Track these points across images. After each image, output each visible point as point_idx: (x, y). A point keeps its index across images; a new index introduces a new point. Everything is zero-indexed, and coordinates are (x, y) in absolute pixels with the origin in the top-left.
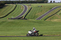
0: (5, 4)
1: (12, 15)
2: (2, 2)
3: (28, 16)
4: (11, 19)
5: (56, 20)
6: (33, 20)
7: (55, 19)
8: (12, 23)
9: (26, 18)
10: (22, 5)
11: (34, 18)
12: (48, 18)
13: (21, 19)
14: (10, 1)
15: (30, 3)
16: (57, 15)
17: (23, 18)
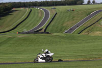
0: (13, 8)
1: (24, 26)
2: (7, 5)
3: (51, 27)
4: (23, 33)
5: (97, 33)
6: (60, 34)
7: (97, 31)
8: (25, 40)
9: (47, 31)
10: (41, 9)
11: (61, 30)
12: (85, 29)
13: (39, 33)
14: (20, 3)
15: (53, 5)
16: (100, 24)
17: (43, 31)
